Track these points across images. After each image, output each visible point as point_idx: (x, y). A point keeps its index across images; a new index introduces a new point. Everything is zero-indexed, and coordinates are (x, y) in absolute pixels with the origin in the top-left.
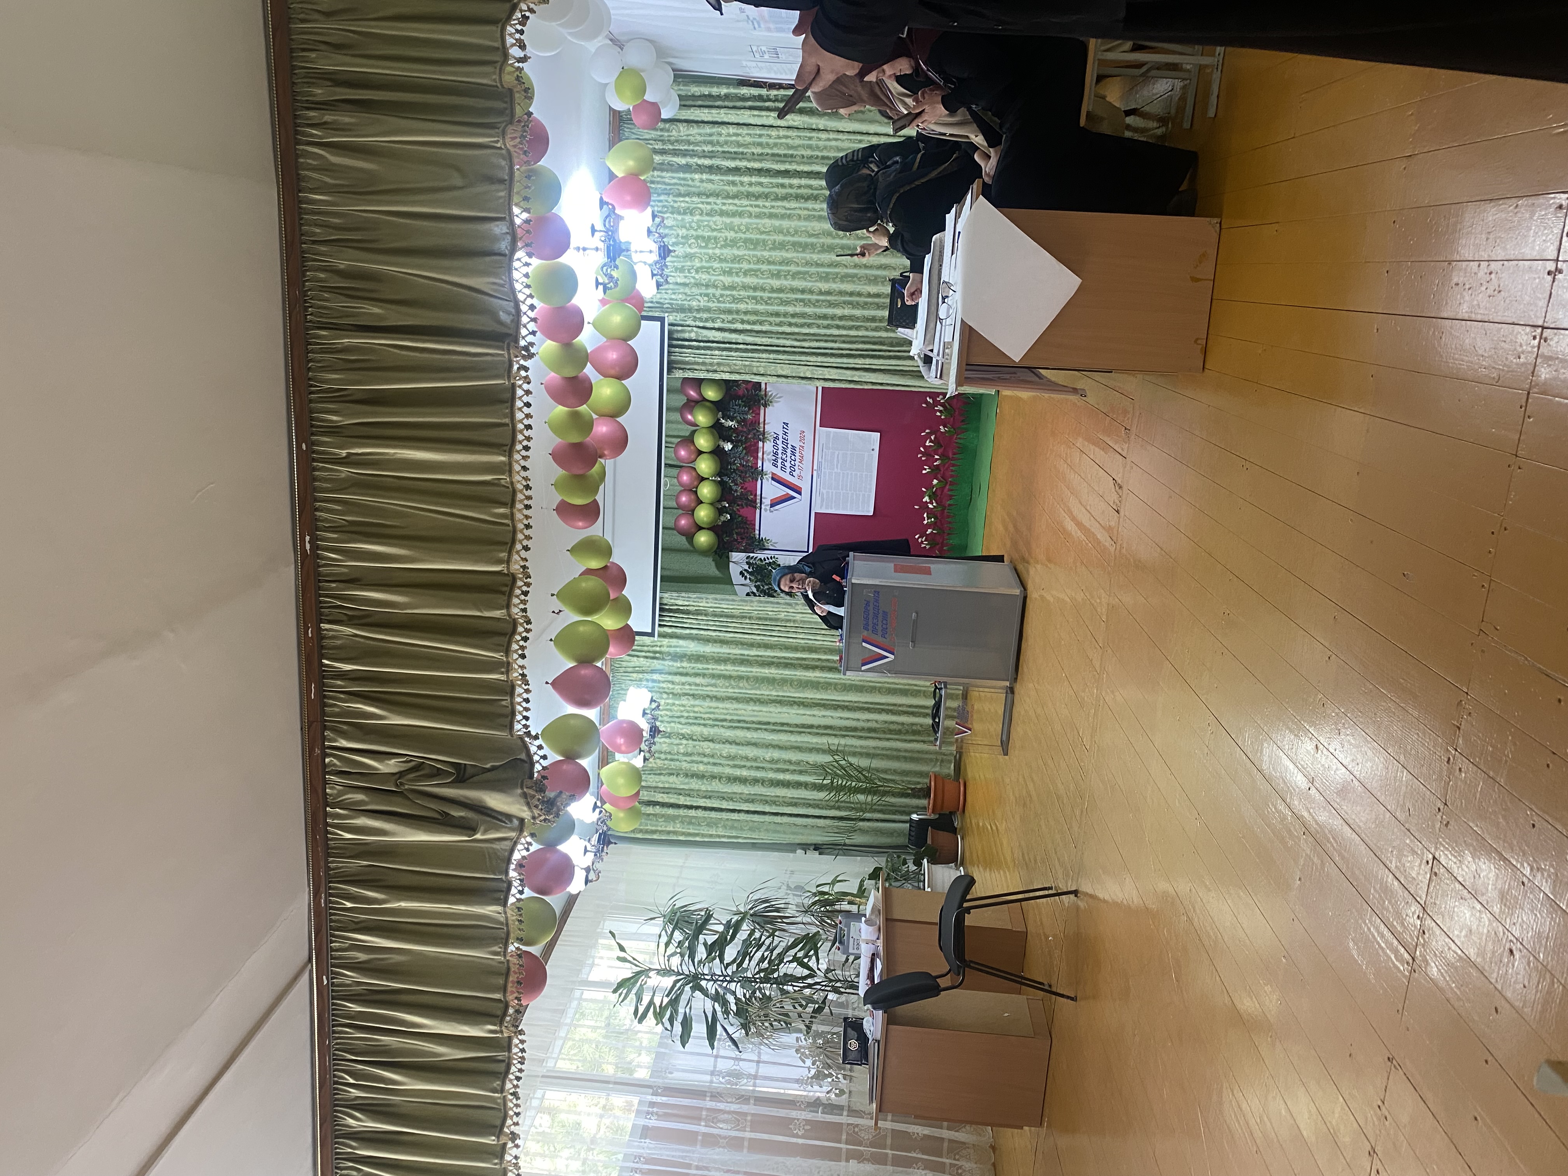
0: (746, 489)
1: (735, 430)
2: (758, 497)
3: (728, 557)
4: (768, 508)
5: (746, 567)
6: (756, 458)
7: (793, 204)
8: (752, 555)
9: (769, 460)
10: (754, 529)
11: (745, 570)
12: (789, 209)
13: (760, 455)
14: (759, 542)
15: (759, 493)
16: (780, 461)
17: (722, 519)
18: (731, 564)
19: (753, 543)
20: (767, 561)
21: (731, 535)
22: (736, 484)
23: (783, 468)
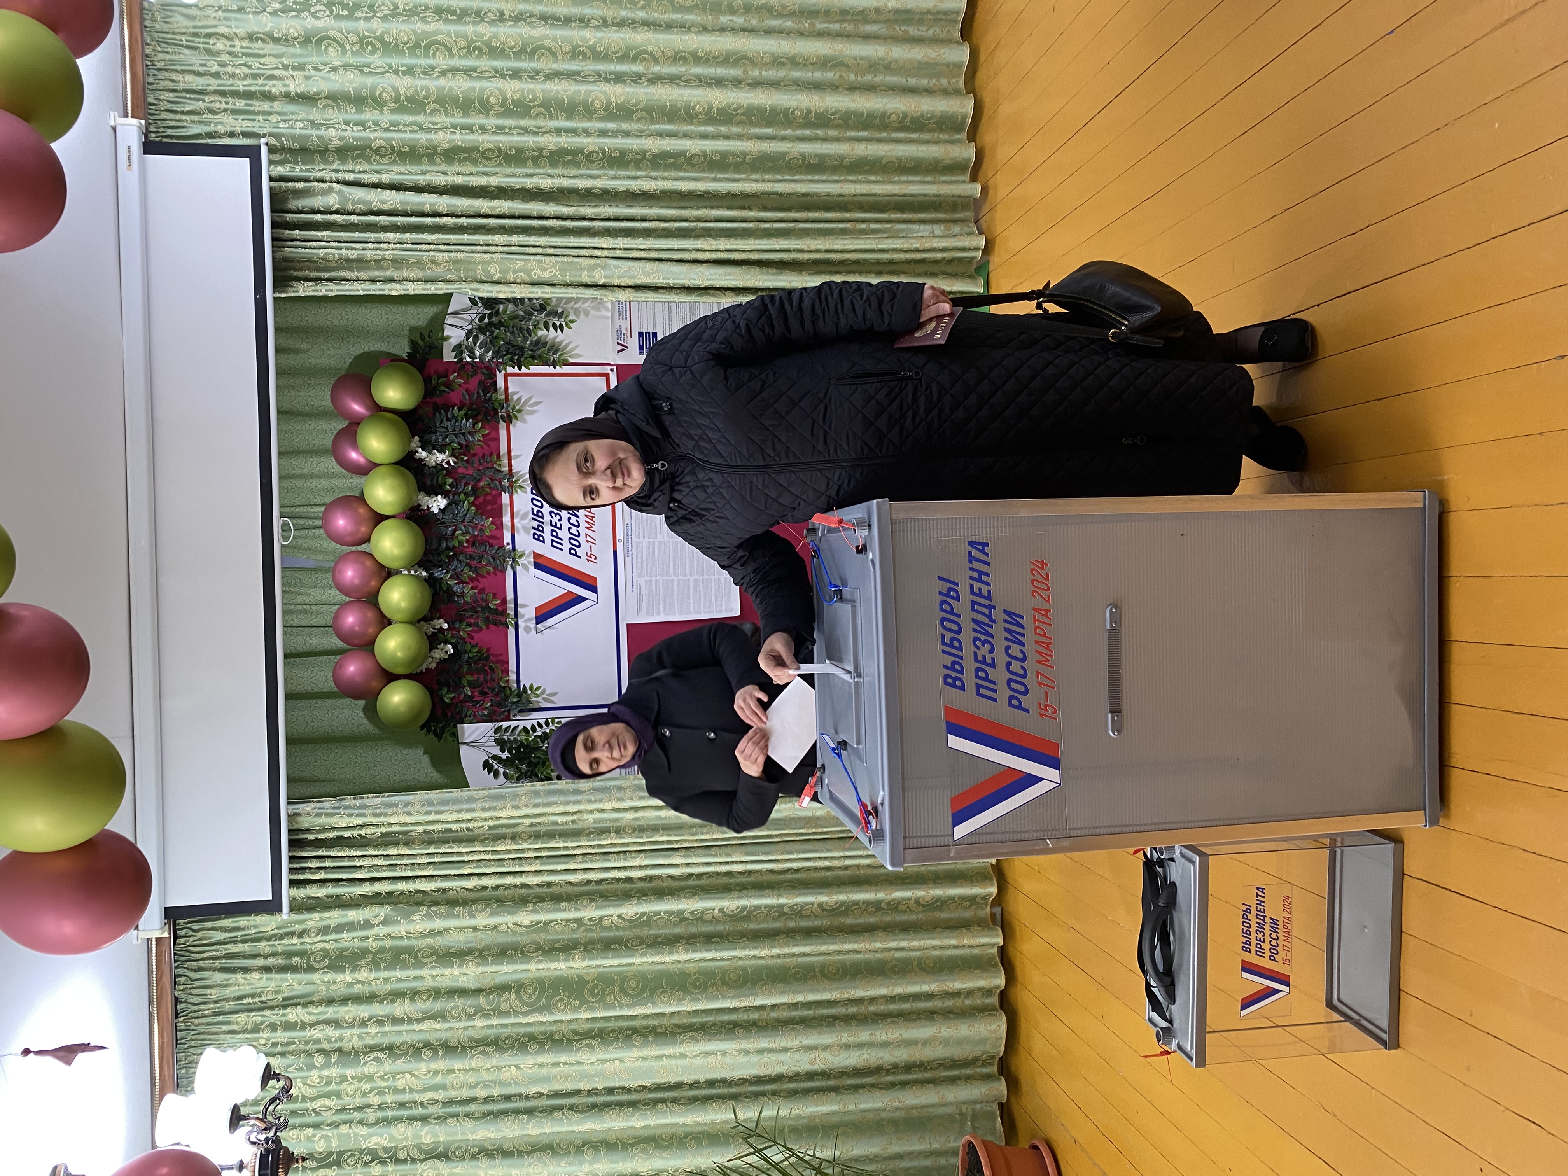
0: (481, 591)
1: (450, 471)
2: (511, 605)
3: (455, 736)
4: (532, 624)
5: (496, 751)
6: (500, 527)
8: (505, 724)
9: (524, 528)
10: (507, 672)
11: (495, 757)
13: (506, 519)
14: (519, 695)
15: (510, 596)
16: (548, 529)
17: (438, 654)
18: (463, 749)
19: (506, 698)
20: (539, 732)
21: (457, 687)
22: (462, 582)
23: (556, 542)
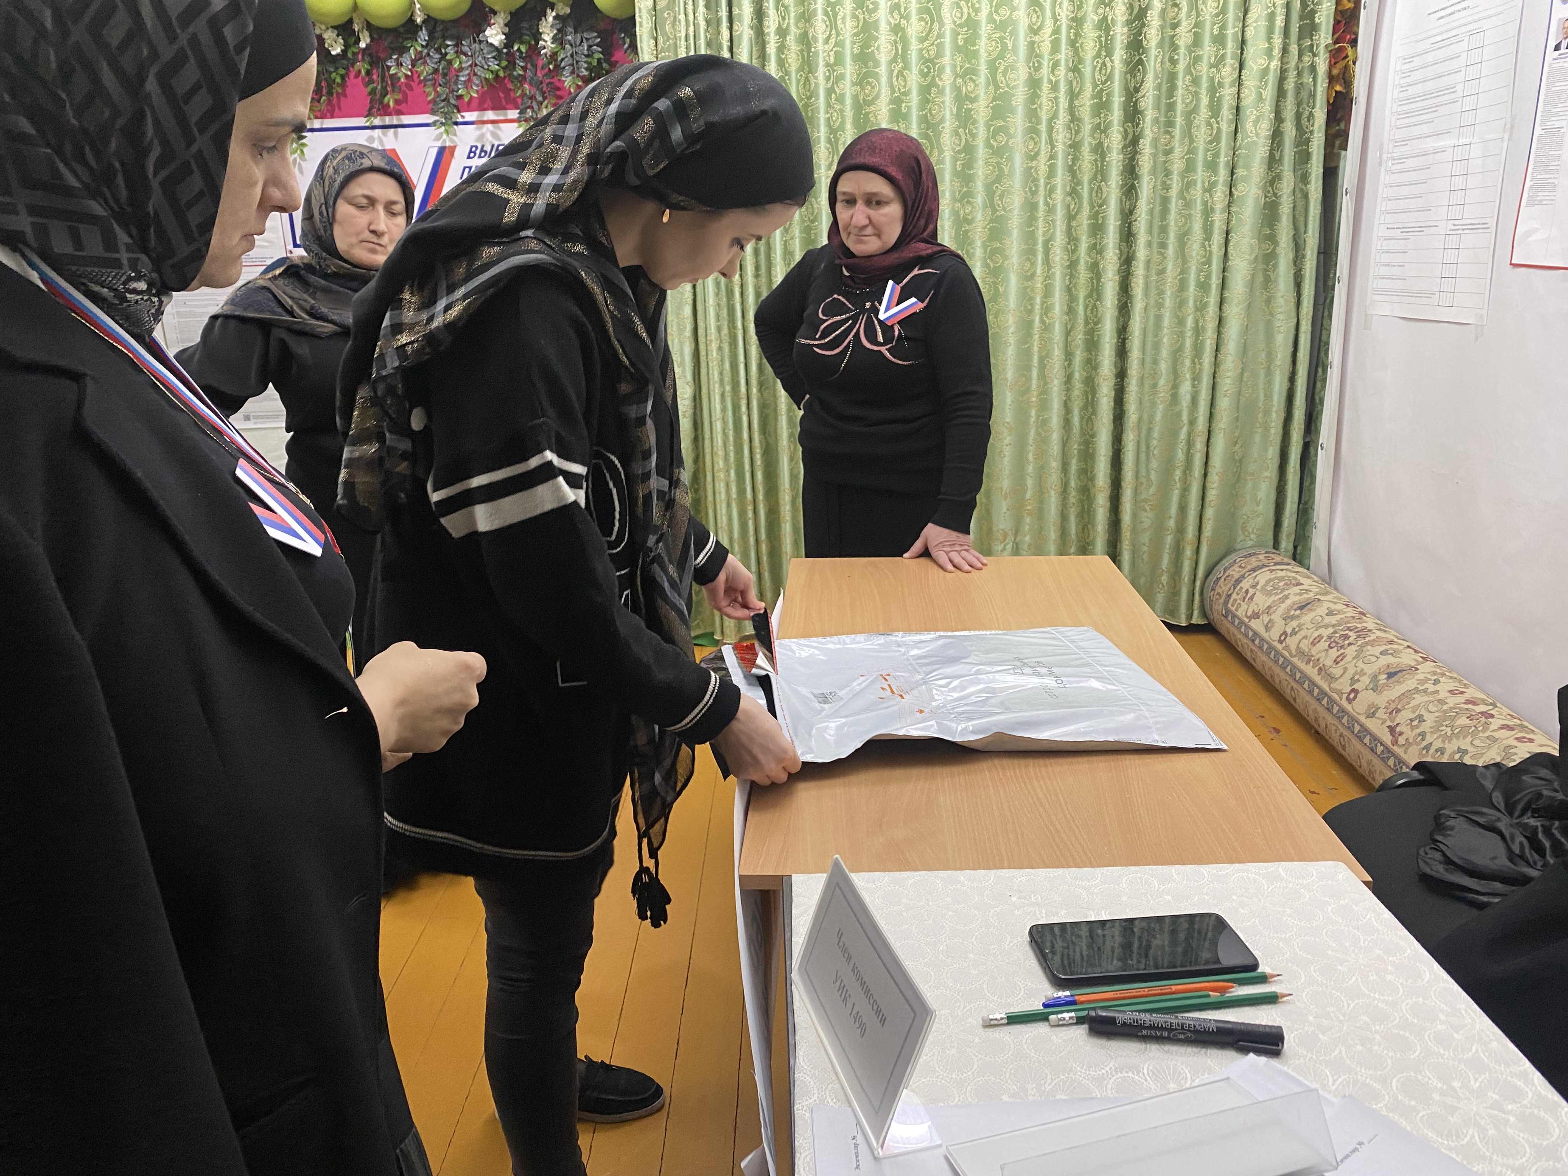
0: (411, 88)
4: (376, 146)
7: (1061, 136)
12: (1050, 129)
15: (406, 119)
22: (414, 63)
